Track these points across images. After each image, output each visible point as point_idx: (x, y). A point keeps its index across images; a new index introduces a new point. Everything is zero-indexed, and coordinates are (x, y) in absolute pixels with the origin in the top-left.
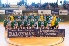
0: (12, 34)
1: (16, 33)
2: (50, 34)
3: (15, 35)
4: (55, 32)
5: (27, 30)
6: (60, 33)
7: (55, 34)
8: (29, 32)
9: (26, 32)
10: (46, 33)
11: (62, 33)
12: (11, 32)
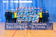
0: (9, 27)
1: (12, 26)
2: (40, 27)
3: (11, 27)
4: (44, 26)
5: (21, 24)
6: (49, 26)
7: (45, 27)
8: (22, 25)
9: (20, 25)
10: (37, 26)
11: (50, 26)
12: (8, 25)
